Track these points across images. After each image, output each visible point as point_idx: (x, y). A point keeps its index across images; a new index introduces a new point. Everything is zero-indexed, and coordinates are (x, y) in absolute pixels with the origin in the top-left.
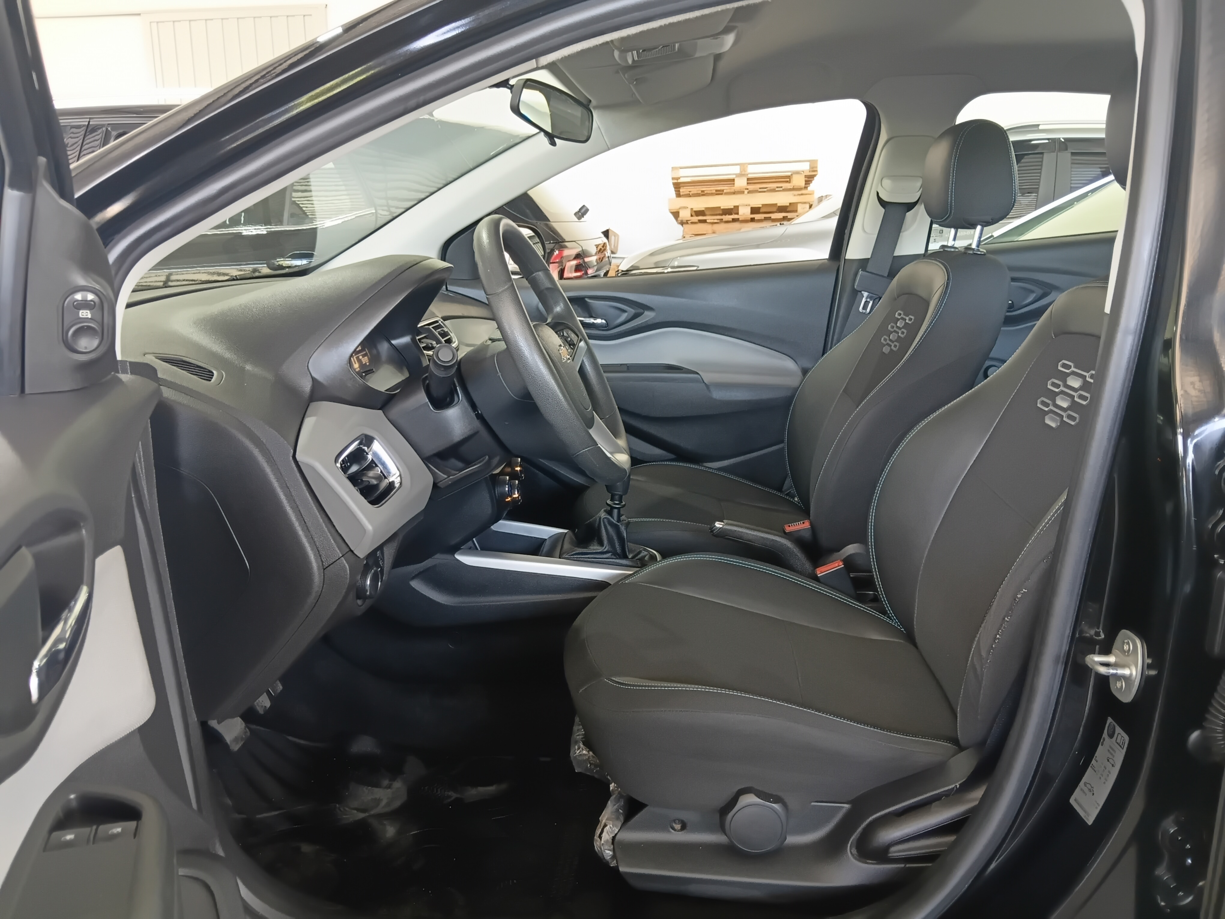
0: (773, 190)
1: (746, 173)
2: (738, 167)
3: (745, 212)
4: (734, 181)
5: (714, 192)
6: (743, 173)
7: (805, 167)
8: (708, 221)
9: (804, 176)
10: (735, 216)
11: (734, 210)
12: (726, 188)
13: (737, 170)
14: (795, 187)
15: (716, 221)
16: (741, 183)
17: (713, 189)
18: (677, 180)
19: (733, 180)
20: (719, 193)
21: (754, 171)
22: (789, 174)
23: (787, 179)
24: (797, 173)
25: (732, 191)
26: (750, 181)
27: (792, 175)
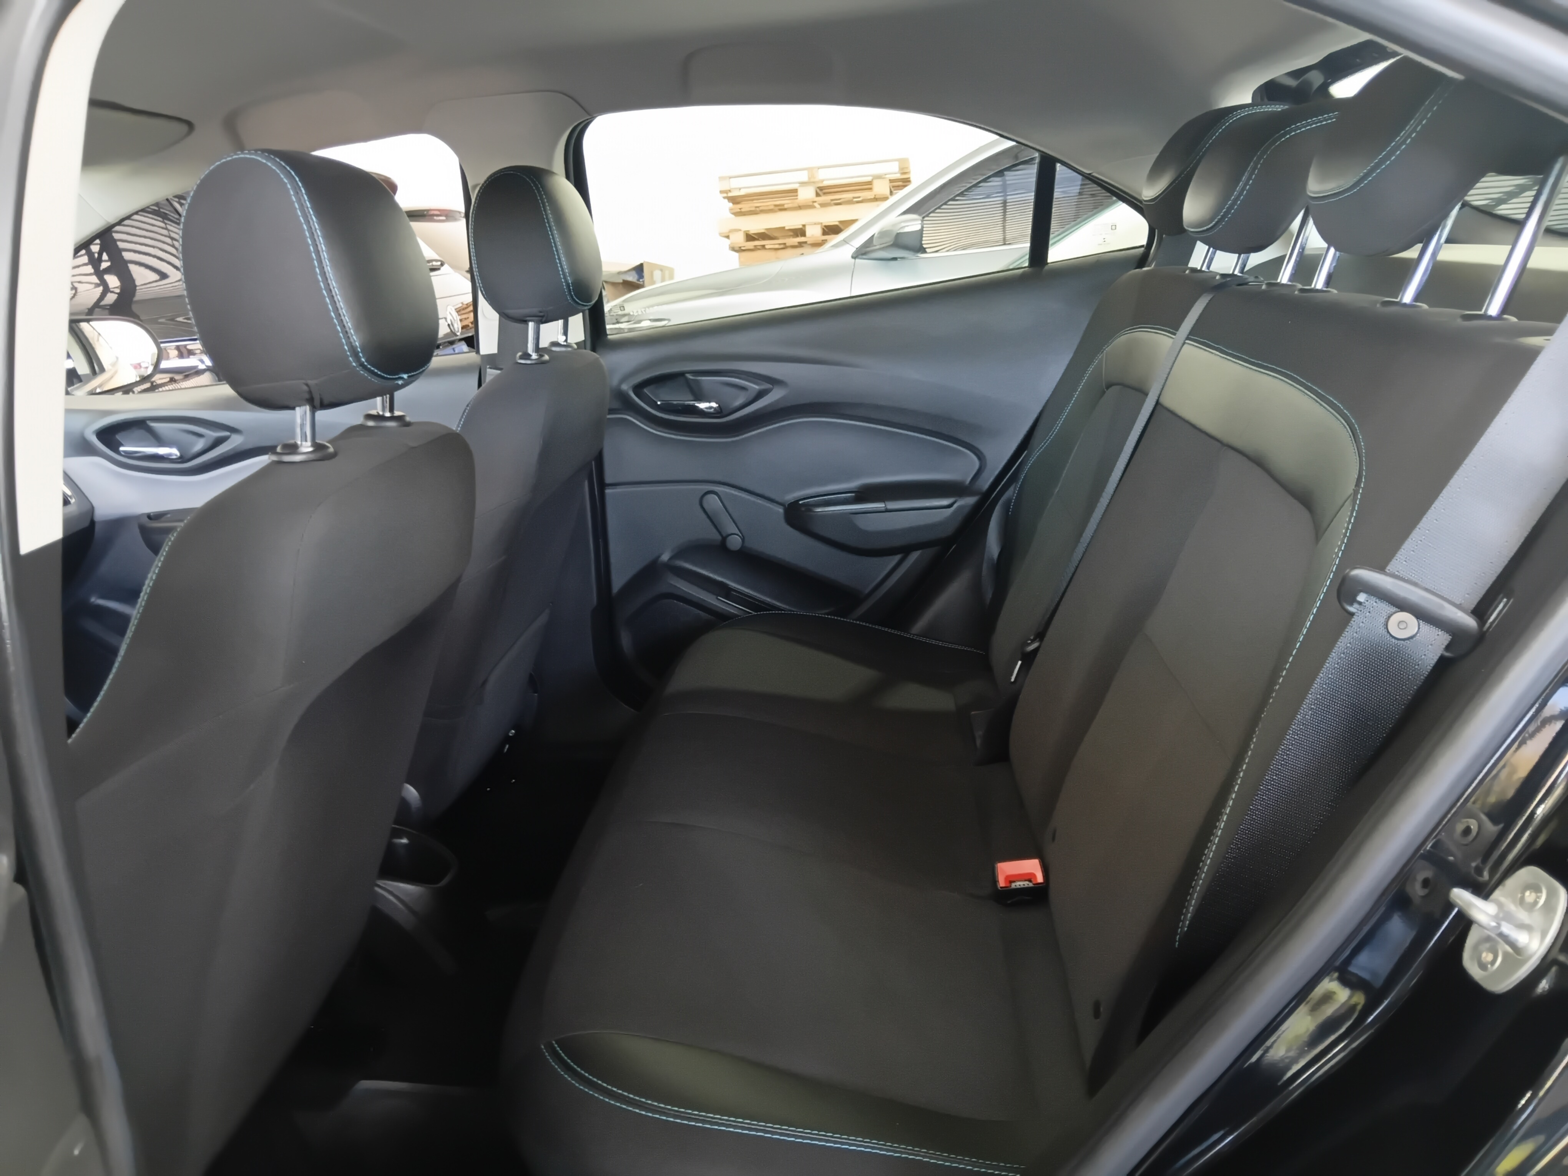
0: (850, 202)
1: (816, 180)
2: (806, 172)
3: (814, 233)
4: (797, 192)
5: (772, 207)
6: (812, 180)
7: (893, 170)
8: (767, 247)
9: (888, 182)
10: (802, 239)
11: (800, 232)
12: (787, 202)
13: (804, 177)
14: (876, 197)
15: (777, 246)
16: (807, 194)
17: (770, 203)
18: (727, 193)
19: (795, 191)
20: (781, 208)
21: (829, 177)
22: (869, 179)
23: (867, 186)
24: (879, 177)
25: (796, 205)
26: (821, 191)
27: (872, 180)
